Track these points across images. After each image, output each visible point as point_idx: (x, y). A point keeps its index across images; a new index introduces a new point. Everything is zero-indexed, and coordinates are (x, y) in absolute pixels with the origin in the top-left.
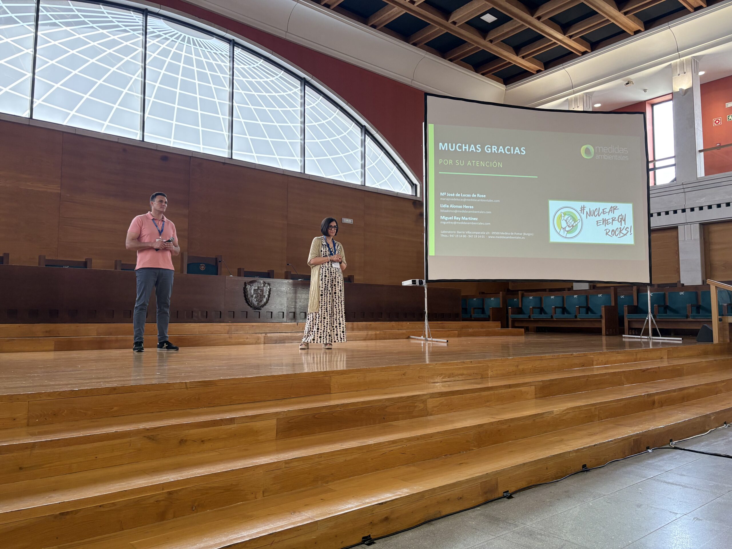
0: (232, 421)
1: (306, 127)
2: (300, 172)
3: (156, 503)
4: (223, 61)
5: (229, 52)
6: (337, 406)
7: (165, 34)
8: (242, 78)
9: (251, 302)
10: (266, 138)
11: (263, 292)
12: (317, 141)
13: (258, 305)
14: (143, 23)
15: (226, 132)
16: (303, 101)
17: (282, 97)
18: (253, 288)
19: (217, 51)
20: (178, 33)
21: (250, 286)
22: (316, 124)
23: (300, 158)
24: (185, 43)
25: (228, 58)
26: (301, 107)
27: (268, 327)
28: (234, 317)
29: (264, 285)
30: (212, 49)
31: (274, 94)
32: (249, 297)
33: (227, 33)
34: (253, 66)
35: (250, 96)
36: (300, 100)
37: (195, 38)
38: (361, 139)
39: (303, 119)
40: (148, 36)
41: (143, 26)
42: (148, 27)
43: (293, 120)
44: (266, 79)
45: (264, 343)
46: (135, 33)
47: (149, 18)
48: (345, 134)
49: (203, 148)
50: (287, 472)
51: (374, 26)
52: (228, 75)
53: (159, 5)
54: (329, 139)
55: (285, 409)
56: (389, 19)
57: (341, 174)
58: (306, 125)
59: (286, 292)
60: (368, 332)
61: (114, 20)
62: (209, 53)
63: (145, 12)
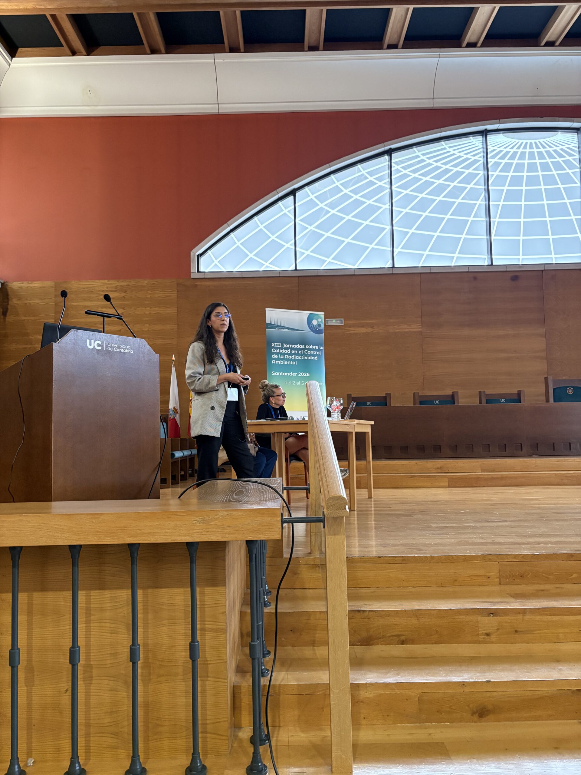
4: (571, 155)
5: (577, 142)
7: (505, 148)
14: (483, 145)
19: (563, 145)
20: (519, 142)
24: (528, 150)
25: (577, 150)
33: (574, 121)
37: (537, 141)
40: (489, 156)
41: (483, 148)
42: (489, 147)
46: (476, 158)
47: (489, 137)
49: (554, 257)
53: (498, 120)
62: (555, 151)
63: (484, 133)
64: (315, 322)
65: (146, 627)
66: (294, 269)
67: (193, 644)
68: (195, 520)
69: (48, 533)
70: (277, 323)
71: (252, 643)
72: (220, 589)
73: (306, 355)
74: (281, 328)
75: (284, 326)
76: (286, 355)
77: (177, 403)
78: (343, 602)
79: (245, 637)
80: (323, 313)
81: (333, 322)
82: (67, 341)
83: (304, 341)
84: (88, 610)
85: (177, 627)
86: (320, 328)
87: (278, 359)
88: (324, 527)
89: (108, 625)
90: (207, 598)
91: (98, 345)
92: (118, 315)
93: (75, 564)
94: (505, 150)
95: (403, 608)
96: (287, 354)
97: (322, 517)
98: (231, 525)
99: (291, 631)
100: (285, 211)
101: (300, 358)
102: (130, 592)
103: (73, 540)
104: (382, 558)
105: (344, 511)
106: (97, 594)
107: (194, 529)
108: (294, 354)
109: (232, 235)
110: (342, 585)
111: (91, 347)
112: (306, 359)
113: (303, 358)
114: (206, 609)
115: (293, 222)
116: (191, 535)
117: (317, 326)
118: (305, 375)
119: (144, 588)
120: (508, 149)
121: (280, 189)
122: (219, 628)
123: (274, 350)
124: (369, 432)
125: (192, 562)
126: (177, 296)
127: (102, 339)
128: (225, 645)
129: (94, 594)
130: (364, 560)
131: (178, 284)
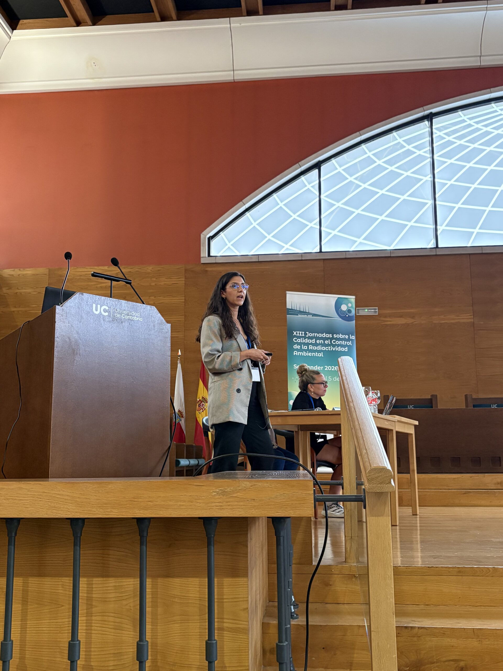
64: (344, 308)
65: (154, 624)
66: (319, 251)
67: (209, 642)
68: (215, 492)
69: (49, 504)
70: (300, 308)
71: (279, 644)
72: (241, 580)
73: (334, 346)
74: (305, 315)
75: (308, 312)
76: (310, 346)
77: (183, 405)
78: (389, 597)
79: (268, 654)
80: (354, 297)
81: (366, 311)
82: (71, 305)
83: (331, 330)
84: (89, 599)
85: (190, 624)
86: (350, 315)
87: (301, 350)
88: (365, 508)
89: (111, 619)
90: (226, 590)
91: (105, 311)
92: (125, 278)
93: (76, 543)
95: (461, 626)
96: (311, 344)
97: (362, 496)
98: (255, 499)
99: (323, 648)
100: (309, 186)
101: (327, 349)
102: (137, 581)
103: (76, 512)
104: (432, 568)
105: (389, 485)
106: (100, 582)
107: (212, 502)
108: (319, 344)
109: (248, 214)
110: (387, 577)
111: (97, 313)
112: (334, 350)
113: (330, 349)
114: (225, 604)
115: (318, 199)
116: (210, 509)
117: (347, 311)
118: (333, 370)
119: (153, 577)
121: (303, 161)
122: (239, 628)
123: (295, 340)
124: (412, 434)
125: (209, 544)
126: (185, 283)
127: (109, 304)
128: (247, 649)
129: (97, 582)
130: (410, 570)
131: (186, 270)
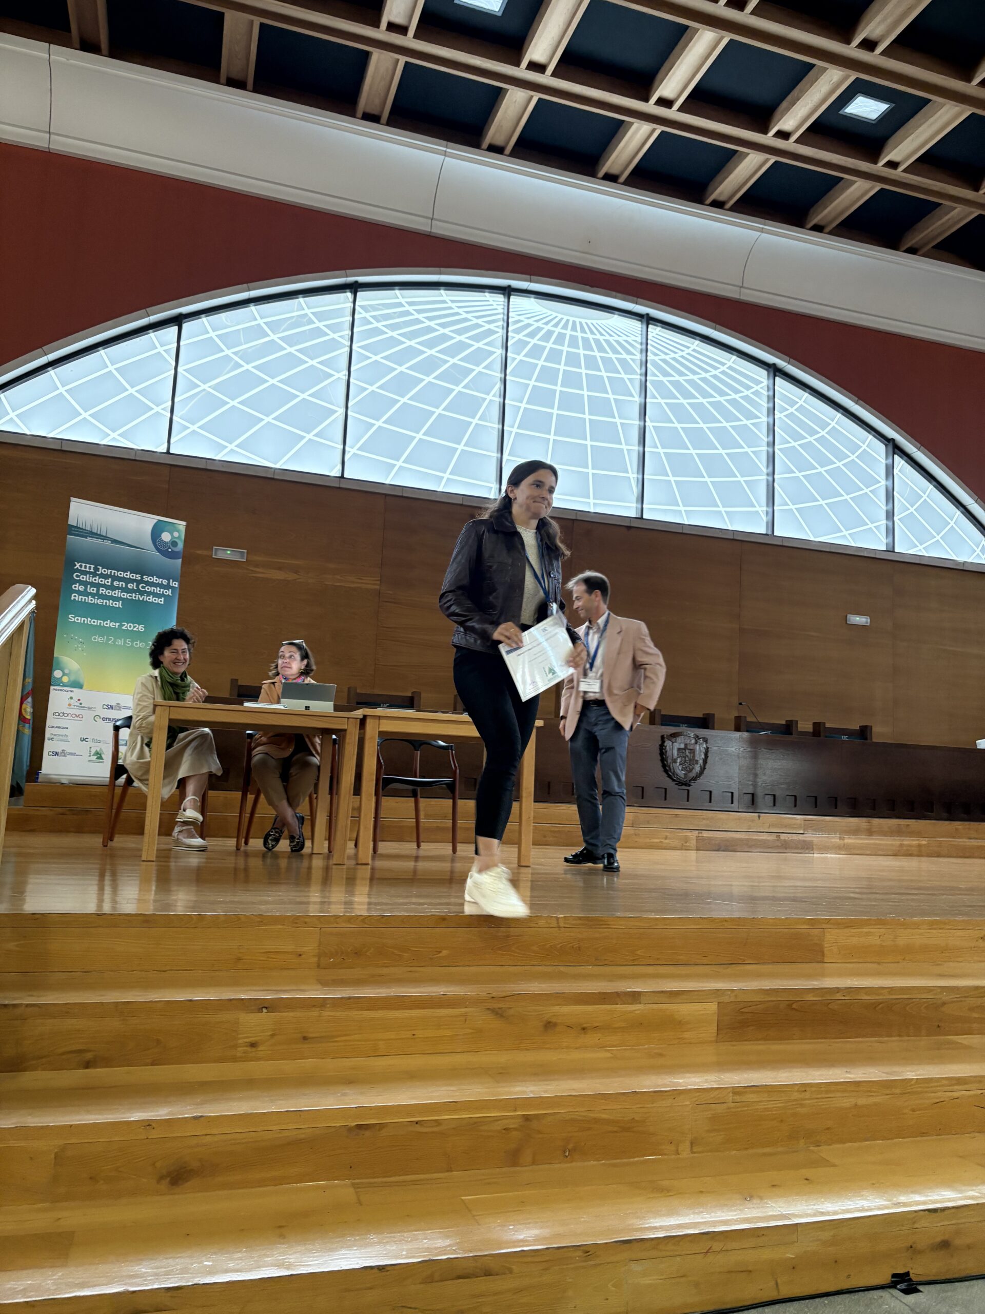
0: (635, 997)
1: (776, 450)
2: (764, 532)
3: (504, 1131)
4: (629, 353)
5: (639, 336)
6: (838, 990)
7: (537, 321)
8: (661, 378)
9: (672, 771)
10: (704, 477)
11: (694, 754)
12: (798, 474)
13: (685, 778)
14: (504, 309)
15: (633, 473)
16: (771, 405)
17: (733, 402)
18: (676, 745)
19: (619, 336)
20: (556, 317)
21: (671, 743)
22: (795, 444)
23: (765, 509)
24: (568, 332)
25: (639, 346)
26: (768, 416)
27: (704, 819)
28: (643, 798)
29: (696, 740)
30: (611, 335)
31: (719, 398)
32: (669, 761)
33: (637, 303)
34: (681, 353)
35: (675, 408)
36: (766, 405)
37: (583, 321)
38: (887, 465)
39: (771, 438)
40: (510, 329)
41: (504, 314)
42: (510, 314)
43: (752, 441)
44: (704, 375)
45: (697, 850)
46: (492, 326)
47: (512, 298)
48: (853, 457)
49: (594, 503)
50: (738, 1111)
51: (912, 251)
52: (637, 375)
53: (528, 276)
54: (820, 470)
55: (735, 986)
56: (944, 231)
57: (845, 533)
58: (776, 447)
59: (736, 754)
60: (903, 840)
61: (460, 311)
62: (607, 341)
63: (507, 291)
64: (166, 537)
66: (165, 451)
70: (91, 527)
73: (142, 593)
74: (99, 539)
75: (105, 535)
81: (226, 554)
83: (141, 568)
86: (176, 549)
87: (85, 593)
94: (536, 325)
96: (104, 586)
100: (160, 349)
101: (130, 596)
108: (118, 588)
109: (51, 372)
112: (141, 599)
113: (135, 597)
115: (173, 372)
117: (170, 544)
118: (135, 629)
120: (540, 324)
121: (154, 308)
123: (77, 576)
